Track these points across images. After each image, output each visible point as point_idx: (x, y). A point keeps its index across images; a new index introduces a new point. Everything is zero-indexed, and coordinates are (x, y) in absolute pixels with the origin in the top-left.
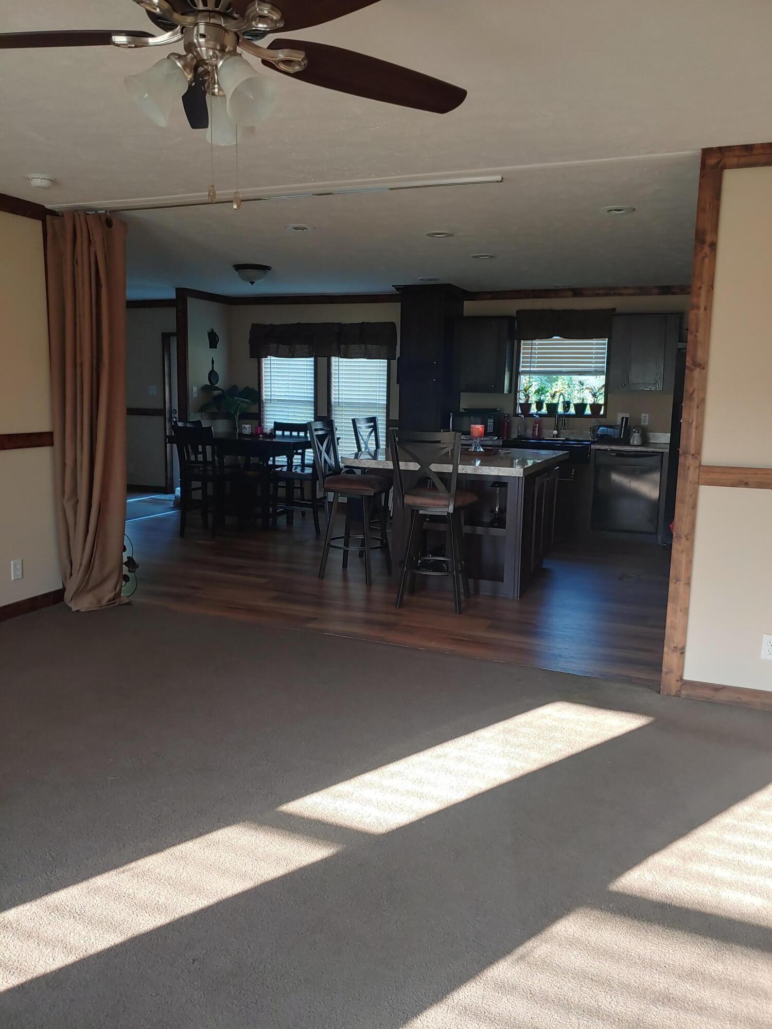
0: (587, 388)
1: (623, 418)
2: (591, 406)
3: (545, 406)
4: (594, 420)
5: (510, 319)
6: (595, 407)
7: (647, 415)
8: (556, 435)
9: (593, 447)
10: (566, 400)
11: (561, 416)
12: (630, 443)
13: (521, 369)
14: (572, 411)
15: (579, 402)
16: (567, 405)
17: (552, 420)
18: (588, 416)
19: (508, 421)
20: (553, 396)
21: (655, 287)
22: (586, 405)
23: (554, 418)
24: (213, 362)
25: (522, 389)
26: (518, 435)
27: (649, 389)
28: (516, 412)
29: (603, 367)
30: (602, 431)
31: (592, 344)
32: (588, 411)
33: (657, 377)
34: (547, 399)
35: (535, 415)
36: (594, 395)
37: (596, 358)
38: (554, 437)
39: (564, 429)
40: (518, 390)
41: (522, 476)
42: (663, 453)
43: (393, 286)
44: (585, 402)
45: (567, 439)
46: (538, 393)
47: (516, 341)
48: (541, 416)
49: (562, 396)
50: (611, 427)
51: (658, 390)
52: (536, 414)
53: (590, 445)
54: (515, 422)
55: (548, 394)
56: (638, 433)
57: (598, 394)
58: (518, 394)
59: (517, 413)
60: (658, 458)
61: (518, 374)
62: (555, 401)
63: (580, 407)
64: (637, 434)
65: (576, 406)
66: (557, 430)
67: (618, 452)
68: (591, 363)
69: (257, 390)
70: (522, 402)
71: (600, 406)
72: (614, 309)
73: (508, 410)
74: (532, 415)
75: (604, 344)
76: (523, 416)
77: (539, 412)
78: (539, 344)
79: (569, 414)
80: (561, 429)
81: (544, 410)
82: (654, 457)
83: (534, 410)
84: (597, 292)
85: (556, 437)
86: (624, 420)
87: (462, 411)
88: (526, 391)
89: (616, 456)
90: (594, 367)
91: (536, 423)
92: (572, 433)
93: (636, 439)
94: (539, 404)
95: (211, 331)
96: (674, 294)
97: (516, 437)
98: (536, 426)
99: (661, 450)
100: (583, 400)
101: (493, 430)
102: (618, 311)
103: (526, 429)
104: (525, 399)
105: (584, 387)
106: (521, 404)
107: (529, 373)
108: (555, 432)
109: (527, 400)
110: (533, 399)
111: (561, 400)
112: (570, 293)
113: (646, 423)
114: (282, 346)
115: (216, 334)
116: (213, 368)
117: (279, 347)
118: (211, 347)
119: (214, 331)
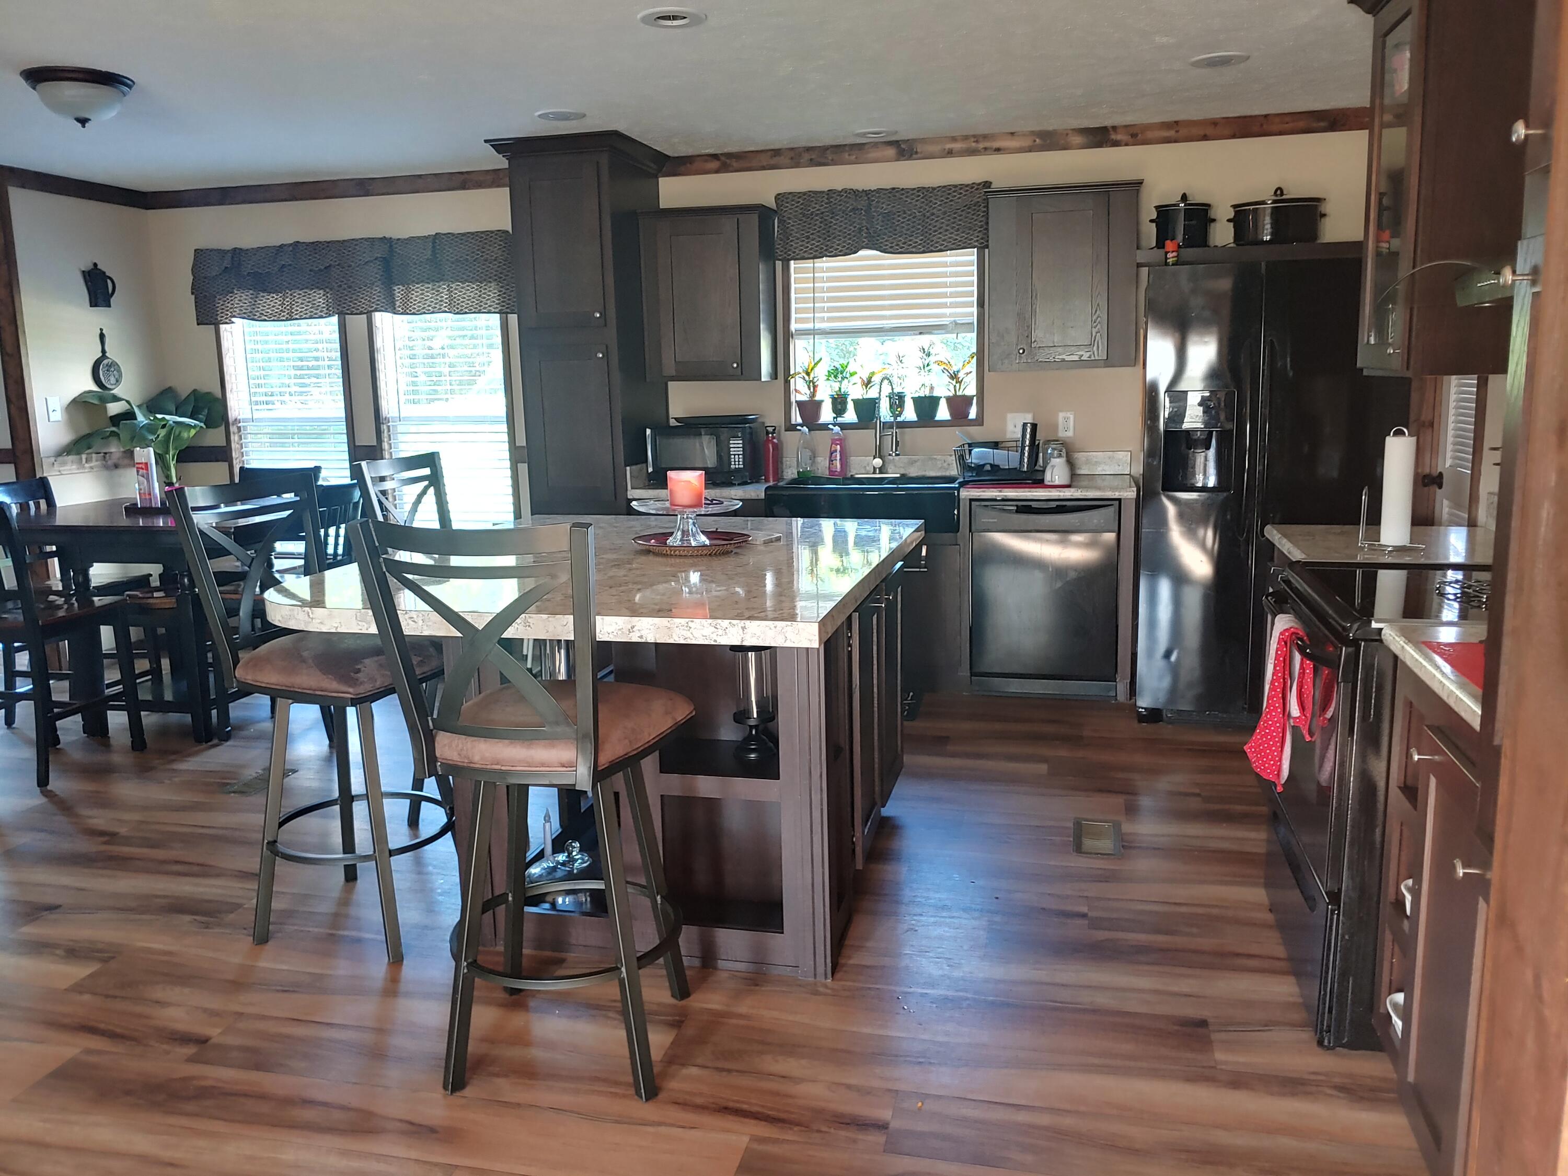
0: (939, 363)
1: (1025, 425)
2: (949, 400)
3: (850, 406)
4: (957, 431)
5: (763, 213)
6: (959, 405)
7: (1072, 417)
8: (880, 469)
9: (966, 494)
10: (896, 391)
11: (887, 426)
12: (1042, 481)
13: (794, 326)
14: (909, 414)
15: (925, 392)
16: (897, 401)
17: (867, 437)
18: (942, 424)
19: (775, 440)
20: (868, 383)
21: (1073, 130)
22: (938, 399)
23: (874, 431)
24: (102, 337)
25: (801, 371)
26: (798, 472)
27: (1076, 358)
28: (790, 421)
29: (972, 314)
30: (980, 456)
31: (945, 265)
32: (943, 413)
33: (1094, 331)
34: (855, 392)
35: (831, 426)
36: (954, 376)
37: (952, 295)
38: (874, 473)
39: (897, 455)
40: (792, 372)
41: (817, 646)
42: (1119, 500)
43: (486, 141)
44: (936, 394)
45: (903, 475)
46: (836, 377)
47: (779, 264)
48: (843, 426)
49: (886, 382)
50: (995, 445)
51: (1097, 358)
52: (834, 425)
53: (958, 489)
54: (790, 440)
55: (855, 379)
56: (1060, 456)
57: (961, 375)
58: (792, 381)
59: (793, 422)
60: (1111, 512)
61: (788, 336)
62: (872, 393)
63: (926, 405)
64: (1058, 460)
65: (918, 401)
66: (880, 457)
67: (1020, 503)
68: (944, 305)
69: (220, 396)
70: (800, 398)
71: (967, 400)
72: (987, 184)
73: (774, 418)
74: (825, 427)
75: (970, 264)
76: (805, 429)
77: (839, 419)
78: (829, 270)
79: (903, 422)
80: (890, 455)
81: (850, 416)
82: (1102, 510)
83: (826, 415)
84: (949, 146)
85: (881, 473)
86: (1029, 430)
87: (673, 423)
88: (808, 374)
89: (1017, 511)
90: (951, 315)
91: (834, 442)
92: (912, 463)
93: (1056, 472)
94: (839, 403)
95: (91, 266)
96: (1116, 144)
97: (796, 476)
98: (836, 451)
99: (1116, 495)
100: (932, 388)
101: (743, 464)
102: (996, 186)
103: (813, 457)
104: (808, 392)
105: (932, 359)
106: (800, 404)
107: (813, 333)
108: (878, 462)
109: (813, 394)
110: (824, 394)
111: (886, 389)
112: (891, 152)
113: (1070, 434)
114: (263, 297)
115: (107, 274)
116: (104, 351)
117: (257, 297)
118: (93, 304)
119: (99, 267)
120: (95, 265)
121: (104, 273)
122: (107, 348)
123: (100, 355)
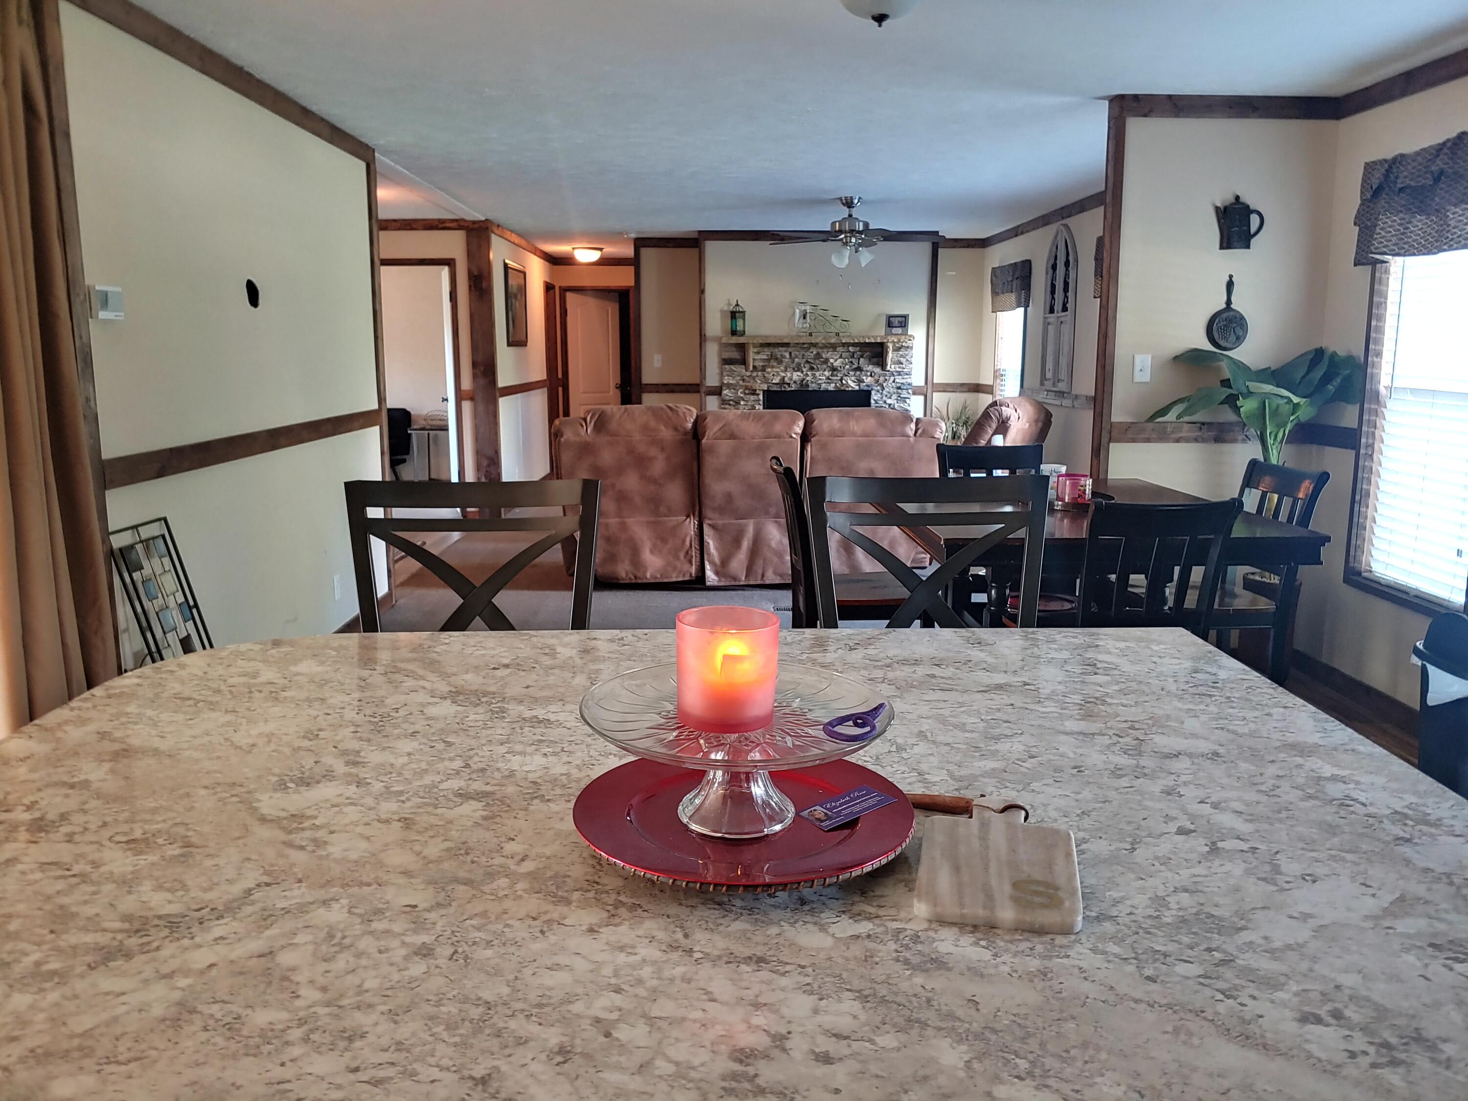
24: (1230, 285)
95: (1230, 199)
114: (1420, 221)
115: (1252, 207)
116: (1229, 302)
117: (1410, 222)
118: (1225, 245)
119: (1242, 199)
120: (1237, 198)
121: (1248, 207)
122: (1233, 299)
123: (1224, 306)
